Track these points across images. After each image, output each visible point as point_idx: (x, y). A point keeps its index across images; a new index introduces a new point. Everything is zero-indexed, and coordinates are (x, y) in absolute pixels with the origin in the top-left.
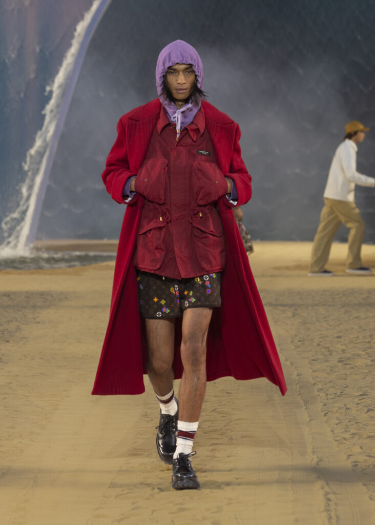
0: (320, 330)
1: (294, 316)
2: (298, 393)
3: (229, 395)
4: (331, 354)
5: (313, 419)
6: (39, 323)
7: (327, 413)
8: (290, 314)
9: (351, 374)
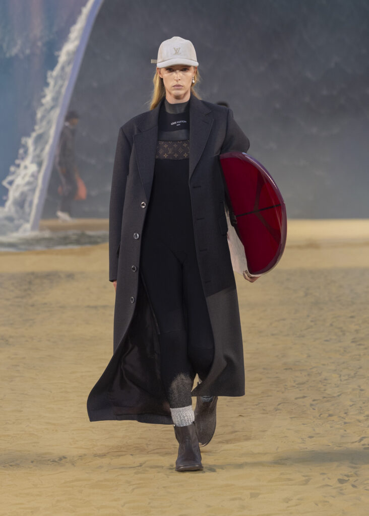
4: (344, 334)
7: (341, 395)
9: (364, 355)
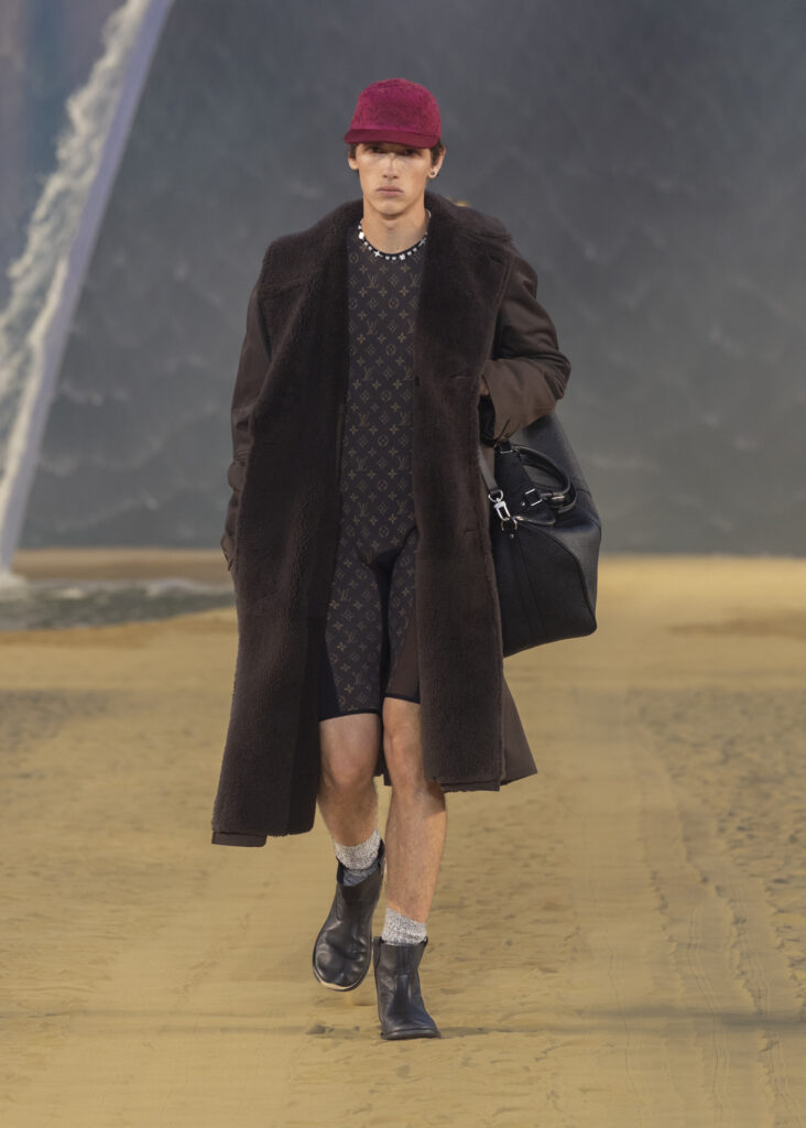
0: (796, 798)
1: (725, 760)
2: (737, 972)
3: (548, 975)
5: (777, 1043)
6: (26, 776)
8: (714, 755)
